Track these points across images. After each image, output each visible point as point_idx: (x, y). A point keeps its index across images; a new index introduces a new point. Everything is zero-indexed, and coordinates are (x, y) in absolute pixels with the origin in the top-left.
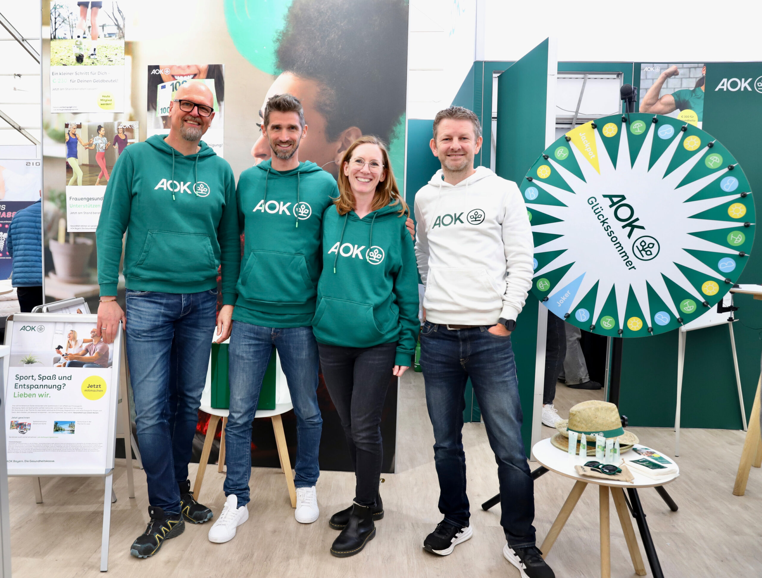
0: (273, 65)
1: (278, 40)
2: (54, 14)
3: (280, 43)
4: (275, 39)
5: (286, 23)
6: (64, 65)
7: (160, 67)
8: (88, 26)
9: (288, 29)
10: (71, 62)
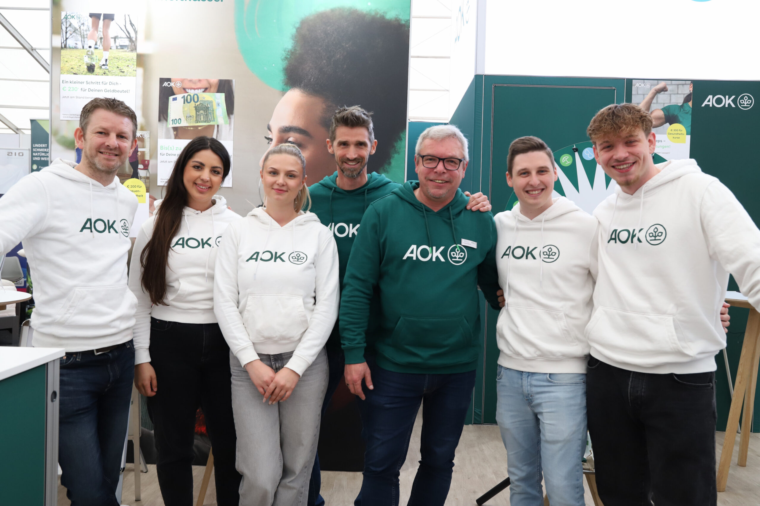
0: (281, 82)
1: (286, 58)
2: (65, 23)
3: (288, 61)
4: (283, 57)
5: (294, 43)
6: (74, 74)
7: (172, 80)
8: (100, 37)
9: (296, 48)
10: (82, 71)
